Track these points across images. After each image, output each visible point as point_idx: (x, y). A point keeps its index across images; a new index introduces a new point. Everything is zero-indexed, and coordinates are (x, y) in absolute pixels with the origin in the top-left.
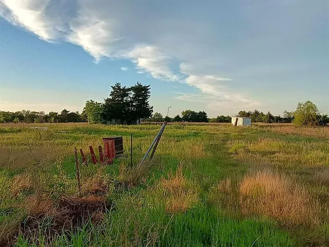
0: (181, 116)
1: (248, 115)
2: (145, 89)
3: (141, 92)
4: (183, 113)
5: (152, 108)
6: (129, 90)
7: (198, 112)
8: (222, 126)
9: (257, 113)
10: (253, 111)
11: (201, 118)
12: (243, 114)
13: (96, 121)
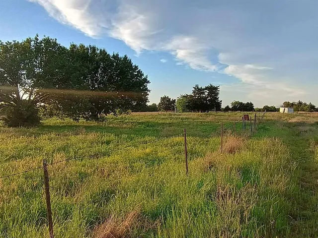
0: (231, 107)
1: (292, 105)
4: (232, 104)
5: (221, 101)
6: (204, 89)
7: (245, 103)
9: (300, 103)
10: (297, 101)
11: (248, 107)
12: (287, 105)
13: (184, 111)
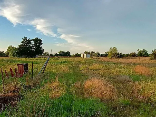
0: (58, 54)
1: (89, 53)
2: (40, 40)
3: (38, 41)
4: (59, 52)
5: (43, 49)
6: (31, 40)
7: (66, 52)
8: (77, 58)
9: (92, 52)
10: (91, 51)
11: (67, 54)
12: (86, 53)
13: (14, 56)
